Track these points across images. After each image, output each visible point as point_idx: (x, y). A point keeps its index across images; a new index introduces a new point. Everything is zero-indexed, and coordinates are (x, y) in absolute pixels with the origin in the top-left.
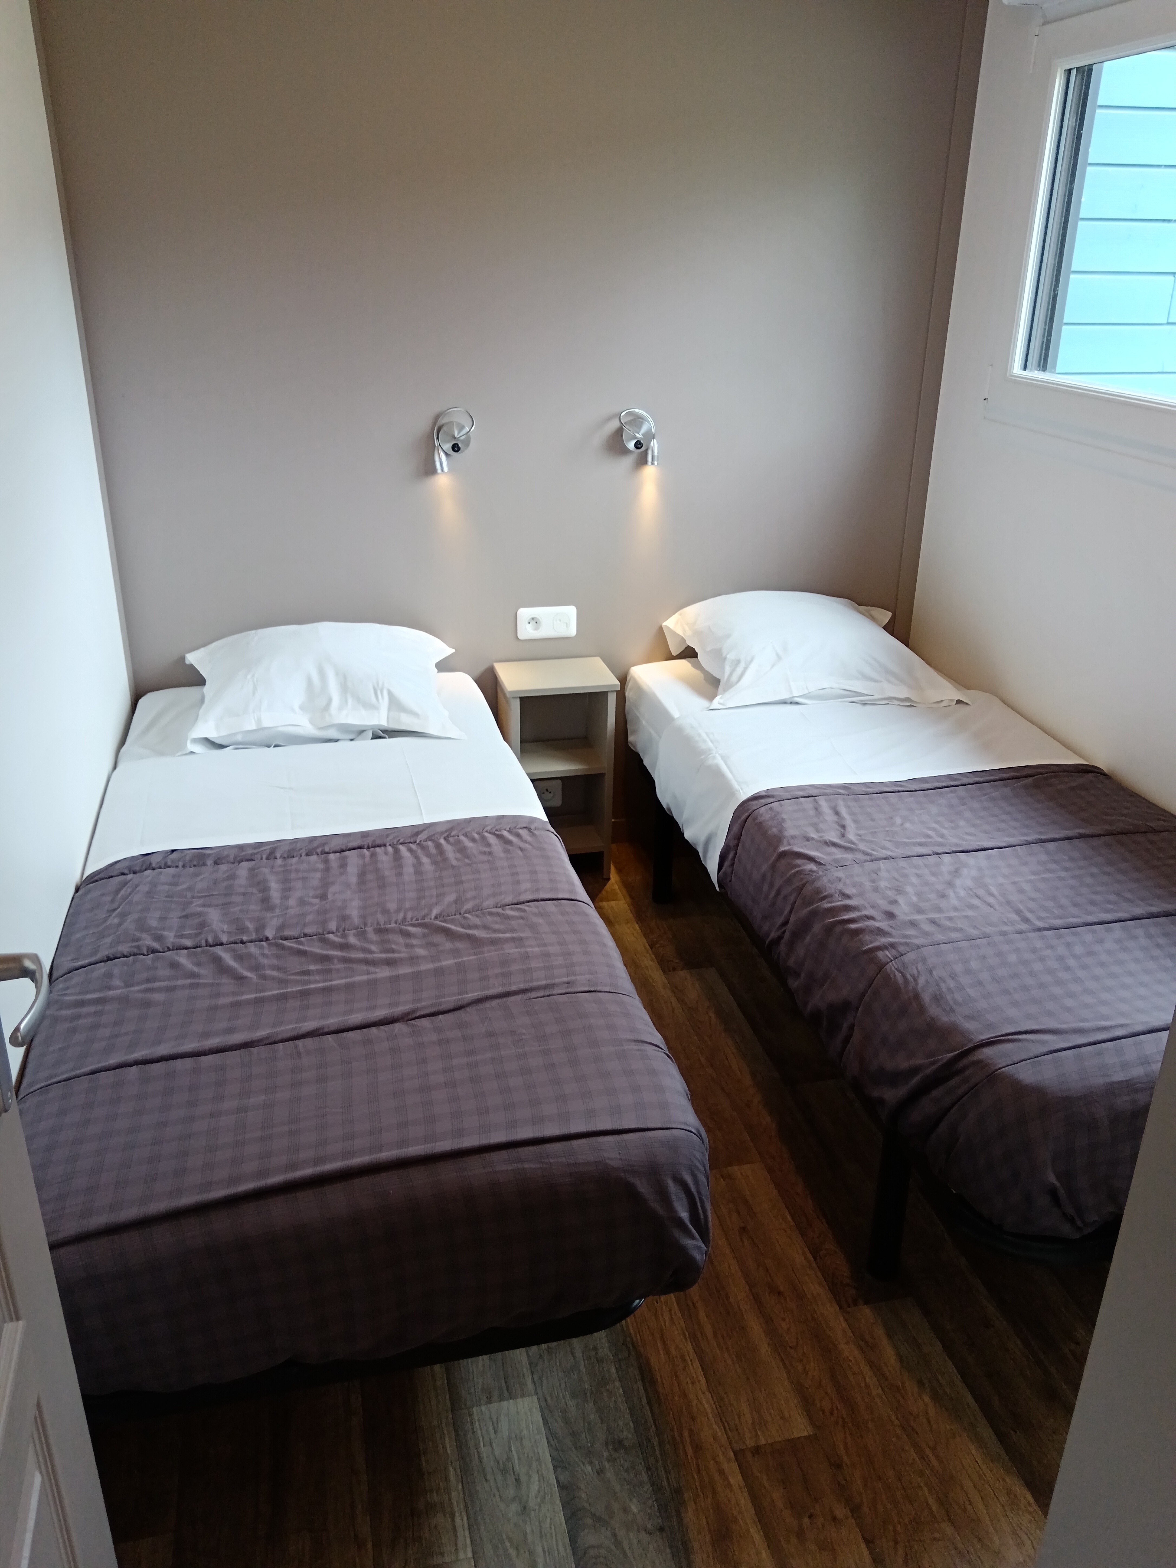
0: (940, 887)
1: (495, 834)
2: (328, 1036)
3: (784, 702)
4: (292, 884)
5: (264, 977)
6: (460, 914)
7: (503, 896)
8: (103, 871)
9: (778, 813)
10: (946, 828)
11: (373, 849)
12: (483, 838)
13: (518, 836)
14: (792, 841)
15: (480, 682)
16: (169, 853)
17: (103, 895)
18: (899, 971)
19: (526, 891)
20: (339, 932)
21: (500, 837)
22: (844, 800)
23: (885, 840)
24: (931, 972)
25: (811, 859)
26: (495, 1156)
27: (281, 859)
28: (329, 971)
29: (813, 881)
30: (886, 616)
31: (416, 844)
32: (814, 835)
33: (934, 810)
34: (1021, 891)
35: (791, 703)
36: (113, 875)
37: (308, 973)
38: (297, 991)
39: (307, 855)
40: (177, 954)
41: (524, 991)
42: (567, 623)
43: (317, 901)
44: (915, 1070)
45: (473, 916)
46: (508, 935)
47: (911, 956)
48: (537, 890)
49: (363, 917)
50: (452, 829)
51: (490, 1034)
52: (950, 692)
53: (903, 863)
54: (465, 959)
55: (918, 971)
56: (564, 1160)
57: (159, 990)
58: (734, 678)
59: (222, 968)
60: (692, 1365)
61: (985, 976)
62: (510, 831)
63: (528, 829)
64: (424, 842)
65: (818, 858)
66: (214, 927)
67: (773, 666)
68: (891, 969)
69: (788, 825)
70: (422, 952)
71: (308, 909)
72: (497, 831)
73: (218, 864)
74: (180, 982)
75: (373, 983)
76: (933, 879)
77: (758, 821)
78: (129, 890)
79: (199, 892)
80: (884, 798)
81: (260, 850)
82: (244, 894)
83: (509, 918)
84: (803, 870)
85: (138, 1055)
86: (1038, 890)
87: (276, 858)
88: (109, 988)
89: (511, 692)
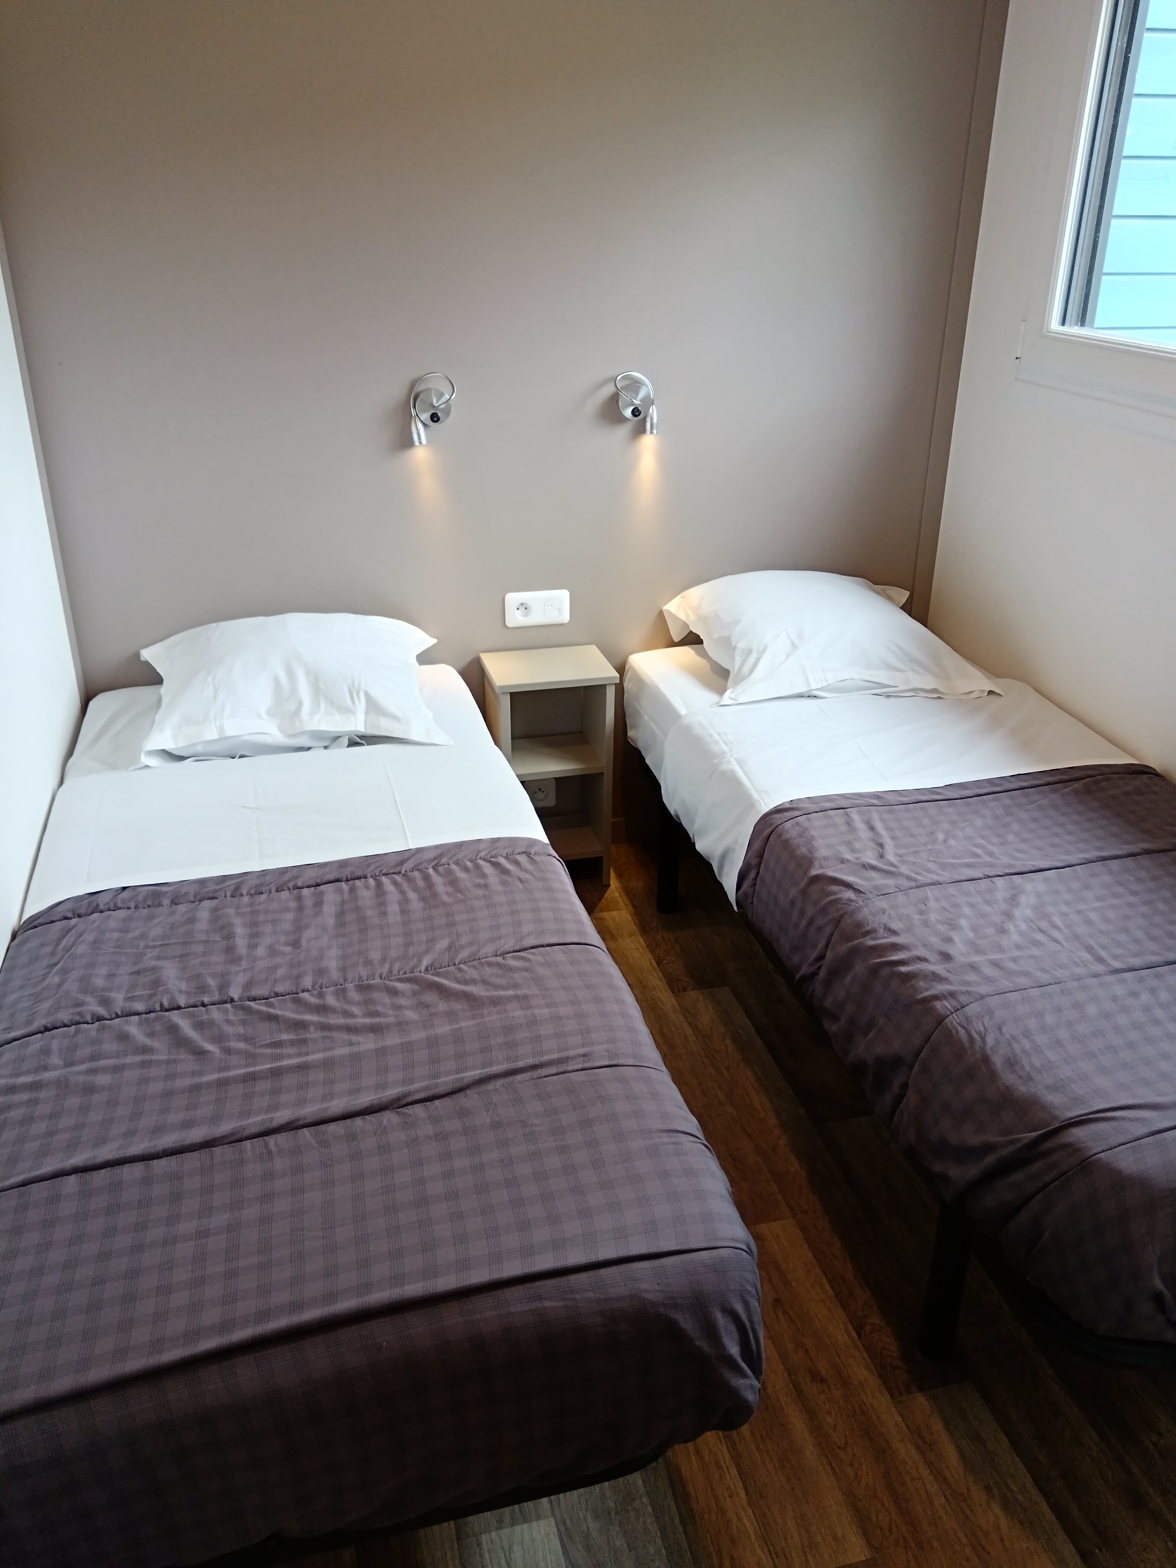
0: (997, 919)
1: (490, 862)
2: (305, 1130)
3: (801, 696)
4: (261, 929)
5: (228, 1051)
6: (455, 964)
7: (503, 941)
8: (43, 915)
9: (806, 829)
10: (994, 844)
11: (352, 881)
12: (478, 867)
13: (517, 863)
14: (824, 864)
15: (465, 674)
16: (120, 891)
17: (42, 945)
18: (964, 1028)
19: (529, 934)
20: (315, 990)
21: (496, 865)
22: (878, 811)
23: (929, 861)
24: (1000, 1029)
25: (848, 886)
26: (510, 1293)
27: (248, 896)
28: (304, 1042)
29: (852, 913)
30: (904, 596)
31: (400, 875)
32: (848, 856)
33: (979, 822)
34: (1088, 922)
35: (808, 697)
36: (54, 919)
37: (278, 1044)
38: (268, 1070)
39: (277, 891)
40: (126, 1022)
41: (534, 1067)
42: (559, 609)
43: (288, 949)
44: (988, 1148)
45: (469, 967)
46: (510, 993)
47: (973, 1009)
48: (542, 933)
49: (343, 970)
50: (441, 856)
51: (496, 1125)
52: (980, 682)
53: (952, 890)
54: (463, 1024)
55: (984, 1027)
56: (591, 1295)
57: (104, 1070)
58: (746, 669)
59: (179, 1041)
60: (728, 1471)
61: (1063, 1034)
62: (507, 858)
63: (527, 854)
64: (410, 872)
65: (857, 884)
66: (170, 986)
67: (788, 656)
68: (952, 1023)
69: (818, 843)
70: (411, 1015)
71: (278, 960)
72: (492, 857)
73: (176, 904)
74: (130, 1060)
75: (356, 1058)
76: (987, 909)
77: (784, 837)
78: (73, 939)
79: (154, 940)
80: (921, 808)
81: (223, 886)
82: (206, 942)
83: (510, 969)
84: (840, 899)
85: (78, 1159)
86: (1106, 920)
87: (242, 895)
88: (46, 1068)
89: (501, 687)
